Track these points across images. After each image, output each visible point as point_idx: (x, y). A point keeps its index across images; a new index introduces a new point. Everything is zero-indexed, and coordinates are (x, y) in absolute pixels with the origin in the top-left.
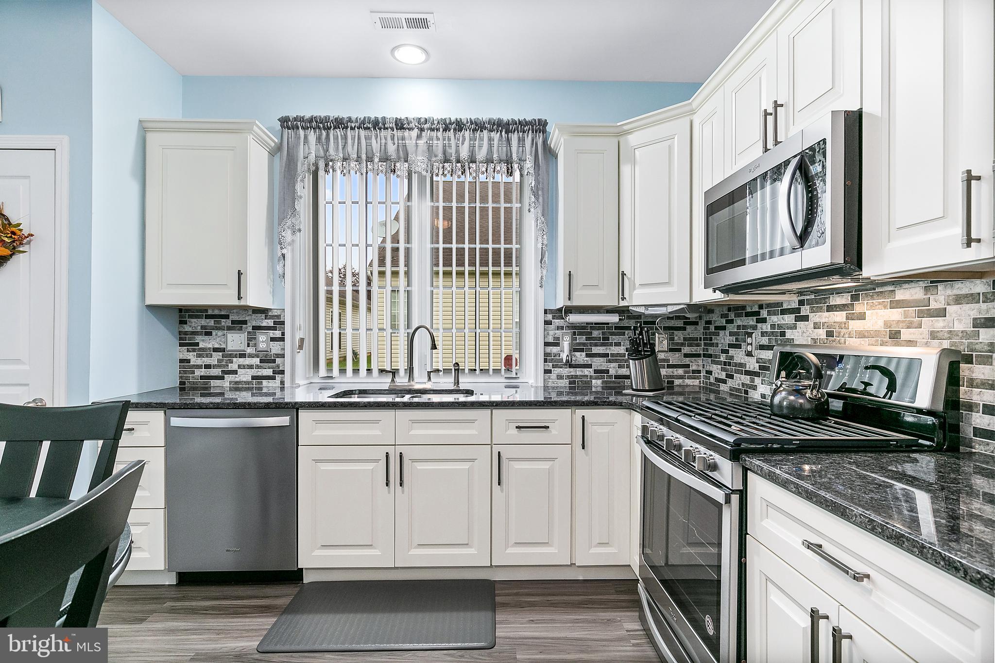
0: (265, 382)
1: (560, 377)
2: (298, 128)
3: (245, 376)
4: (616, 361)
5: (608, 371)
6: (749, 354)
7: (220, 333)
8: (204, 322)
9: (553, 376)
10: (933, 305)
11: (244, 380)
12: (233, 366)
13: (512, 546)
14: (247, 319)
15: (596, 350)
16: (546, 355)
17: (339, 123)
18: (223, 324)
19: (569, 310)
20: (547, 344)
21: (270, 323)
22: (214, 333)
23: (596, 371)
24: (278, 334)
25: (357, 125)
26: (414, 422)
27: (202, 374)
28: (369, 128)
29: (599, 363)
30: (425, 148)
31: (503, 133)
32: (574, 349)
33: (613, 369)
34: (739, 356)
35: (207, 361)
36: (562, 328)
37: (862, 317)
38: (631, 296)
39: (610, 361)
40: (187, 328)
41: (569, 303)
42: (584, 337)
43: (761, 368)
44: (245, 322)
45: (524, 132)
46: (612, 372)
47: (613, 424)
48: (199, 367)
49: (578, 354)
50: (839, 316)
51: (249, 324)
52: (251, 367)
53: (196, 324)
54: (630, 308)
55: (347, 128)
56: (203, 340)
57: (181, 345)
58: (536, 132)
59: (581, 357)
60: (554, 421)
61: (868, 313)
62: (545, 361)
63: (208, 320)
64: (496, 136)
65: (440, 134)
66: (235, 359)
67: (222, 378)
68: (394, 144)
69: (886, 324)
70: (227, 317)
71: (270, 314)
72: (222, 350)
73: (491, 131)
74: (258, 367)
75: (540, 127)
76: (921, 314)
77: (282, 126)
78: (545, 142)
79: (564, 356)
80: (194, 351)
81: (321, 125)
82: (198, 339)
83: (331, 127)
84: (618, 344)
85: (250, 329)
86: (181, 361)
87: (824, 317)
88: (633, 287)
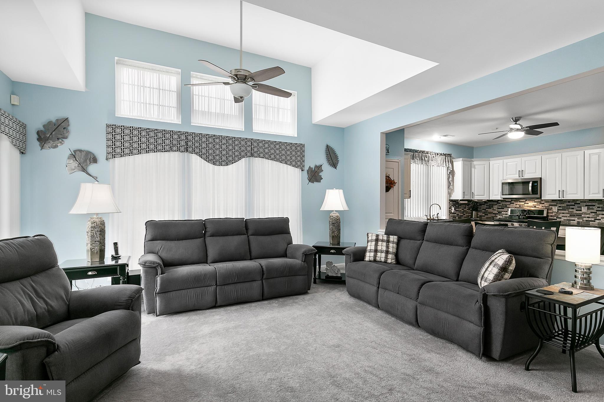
5: (459, 215)
6: (495, 210)
9: (450, 216)
10: (542, 202)
15: (457, 209)
16: (449, 211)
20: (449, 208)
23: (457, 215)
28: (421, 153)
29: (457, 212)
34: (490, 210)
37: (528, 203)
38: (474, 197)
39: (459, 212)
43: (498, 213)
50: (523, 203)
58: (450, 156)
61: (529, 203)
69: (533, 205)
76: (540, 204)
79: (453, 211)
84: (460, 208)
87: (519, 203)
88: (475, 195)
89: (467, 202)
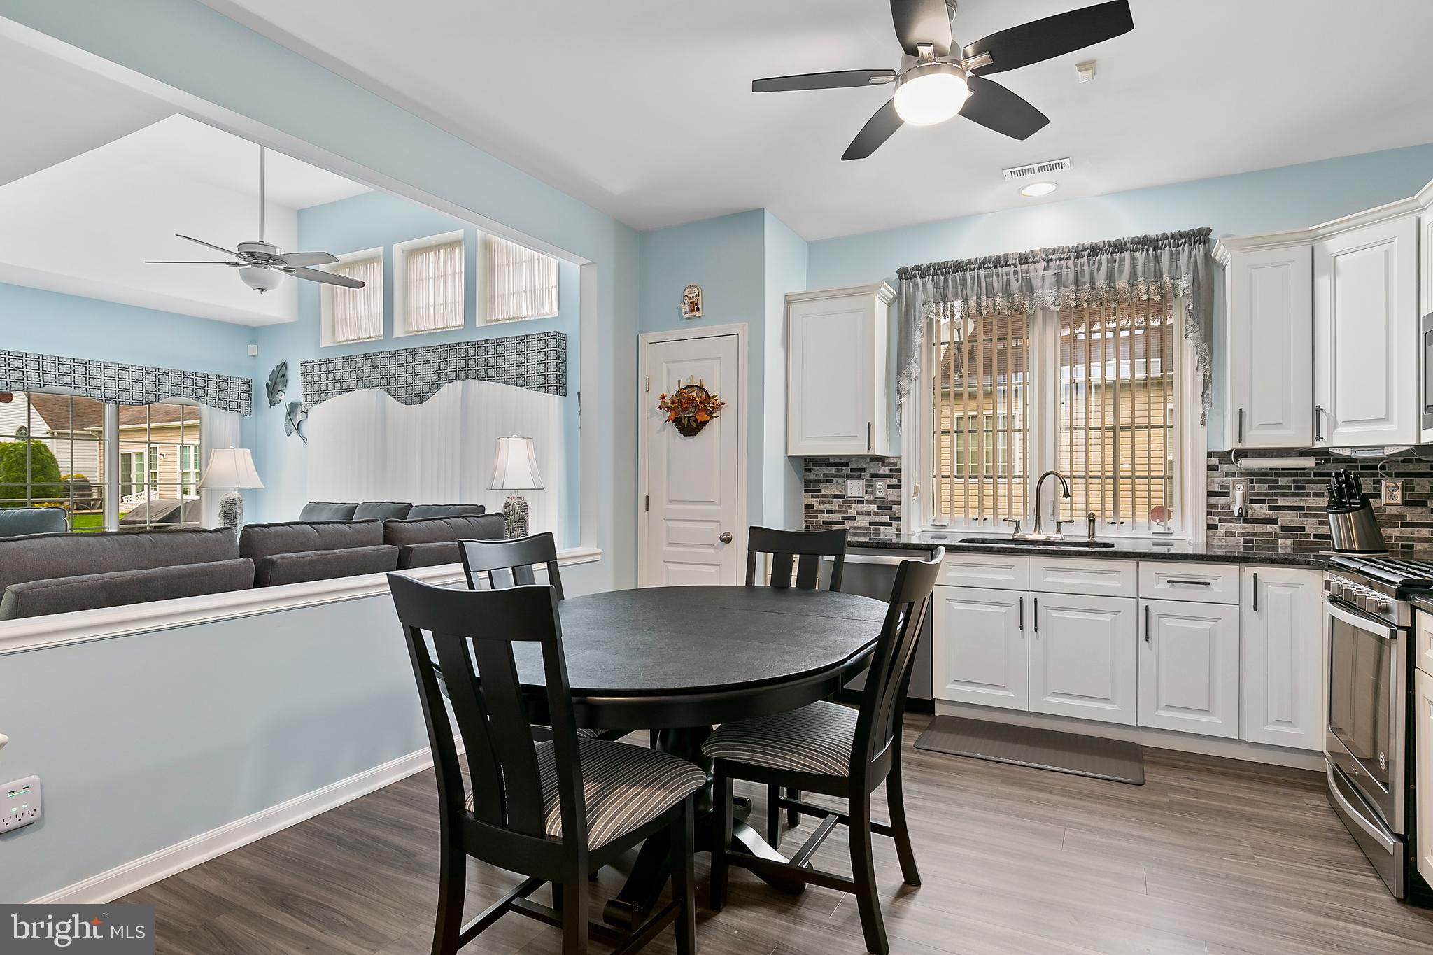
0: (882, 528)
1: (1230, 534)
2: (916, 278)
3: (863, 521)
4: (1316, 516)
5: (1303, 529)
7: (840, 480)
8: (826, 470)
9: (1221, 531)
11: (862, 525)
12: (853, 513)
13: (1163, 709)
14: (865, 466)
15: (1282, 502)
16: (1210, 506)
17: (958, 266)
18: (843, 472)
19: (1241, 454)
20: (1210, 494)
21: (887, 470)
22: (835, 481)
23: (1283, 528)
24: (894, 481)
25: (977, 266)
26: (1048, 569)
27: (825, 519)
28: (990, 268)
29: (1289, 518)
30: (1053, 280)
31: (1151, 251)
32: (1250, 500)
33: (1311, 526)
35: (829, 507)
36: (1233, 474)
38: (1330, 435)
39: (1306, 516)
40: (811, 476)
41: (1239, 446)
42: (1266, 486)
44: (863, 470)
45: (1178, 246)
46: (1309, 530)
47: (1297, 586)
48: (822, 512)
49: (1256, 506)
51: (867, 472)
52: (868, 513)
53: (819, 472)
54: (1330, 450)
55: (966, 270)
56: (825, 487)
57: (806, 491)
58: (1195, 244)
59: (1261, 510)
60: (1216, 578)
62: (1209, 514)
63: (829, 468)
64: (1141, 256)
65: (1071, 263)
66: (854, 506)
67: (843, 523)
68: (1018, 282)
70: (846, 465)
71: (887, 461)
72: (843, 496)
73: (1134, 251)
74: (875, 513)
75: (1201, 237)
77: (900, 278)
78: (1207, 255)
79: (1236, 509)
80: (817, 497)
81: (939, 272)
82: (821, 486)
83: (949, 272)
84: (1318, 495)
85: (868, 476)
86: (807, 506)
88: (1334, 425)
89: (1310, 463)
